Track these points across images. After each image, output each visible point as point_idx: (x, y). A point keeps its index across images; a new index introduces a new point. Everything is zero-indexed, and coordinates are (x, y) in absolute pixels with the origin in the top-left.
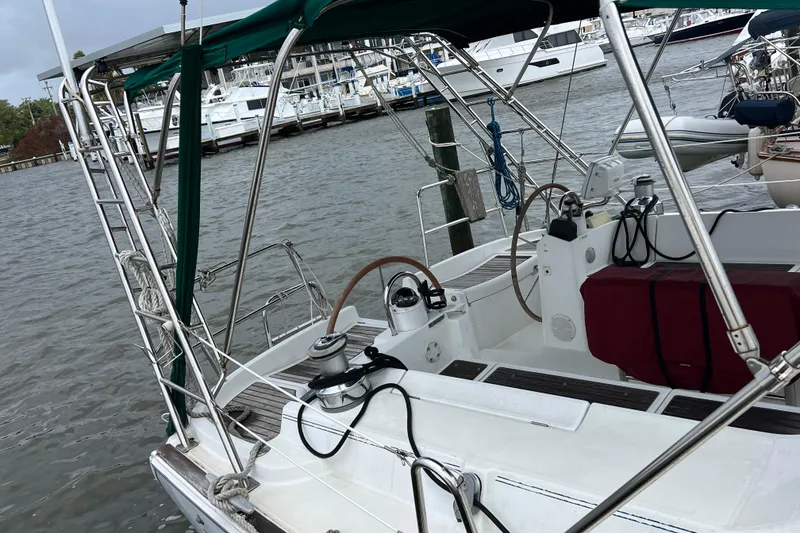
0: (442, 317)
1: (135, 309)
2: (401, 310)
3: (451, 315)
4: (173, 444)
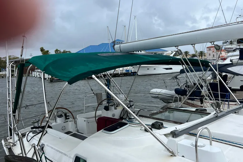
0: (68, 121)
1: (8, 110)
2: (58, 118)
3: (70, 121)
4: (7, 138)
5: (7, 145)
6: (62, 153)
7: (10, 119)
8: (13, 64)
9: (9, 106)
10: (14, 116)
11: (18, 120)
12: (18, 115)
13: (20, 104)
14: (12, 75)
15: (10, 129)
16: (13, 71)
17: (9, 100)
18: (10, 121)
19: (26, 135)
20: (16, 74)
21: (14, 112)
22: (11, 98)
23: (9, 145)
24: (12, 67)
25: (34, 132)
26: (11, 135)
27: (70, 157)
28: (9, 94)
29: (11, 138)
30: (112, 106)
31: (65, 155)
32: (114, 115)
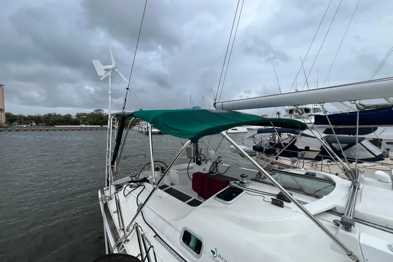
1: (107, 161)
2: (155, 172)
4: (104, 189)
5: (102, 200)
6: (165, 220)
7: (108, 171)
8: (115, 117)
9: (108, 157)
10: (112, 168)
11: (116, 173)
12: (117, 167)
13: (119, 156)
14: (113, 128)
15: (108, 181)
16: (114, 123)
17: (109, 151)
18: (108, 173)
19: (123, 189)
20: (116, 127)
21: (113, 163)
22: (110, 149)
23: (104, 200)
24: (114, 120)
25: (131, 186)
26: (108, 185)
27: (177, 230)
28: (109, 145)
29: (108, 189)
30: (203, 160)
31: (170, 224)
32: (204, 170)
